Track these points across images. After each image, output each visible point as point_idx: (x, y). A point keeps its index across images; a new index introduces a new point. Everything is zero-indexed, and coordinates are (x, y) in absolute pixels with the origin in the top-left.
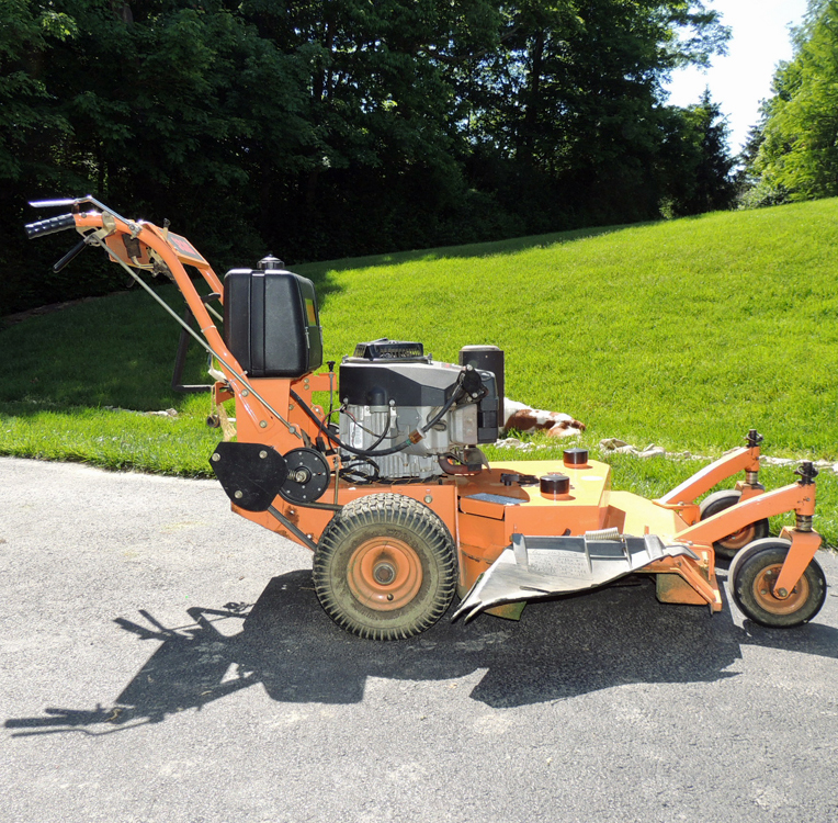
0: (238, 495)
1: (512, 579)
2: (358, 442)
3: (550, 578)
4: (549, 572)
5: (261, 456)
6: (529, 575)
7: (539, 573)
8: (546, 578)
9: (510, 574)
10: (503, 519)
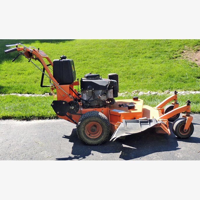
0: (58, 113)
1: (123, 131)
2: (85, 98)
3: (132, 130)
4: (131, 129)
5: (63, 103)
6: (127, 130)
7: (129, 129)
8: (131, 130)
9: (123, 130)
10: (120, 116)
